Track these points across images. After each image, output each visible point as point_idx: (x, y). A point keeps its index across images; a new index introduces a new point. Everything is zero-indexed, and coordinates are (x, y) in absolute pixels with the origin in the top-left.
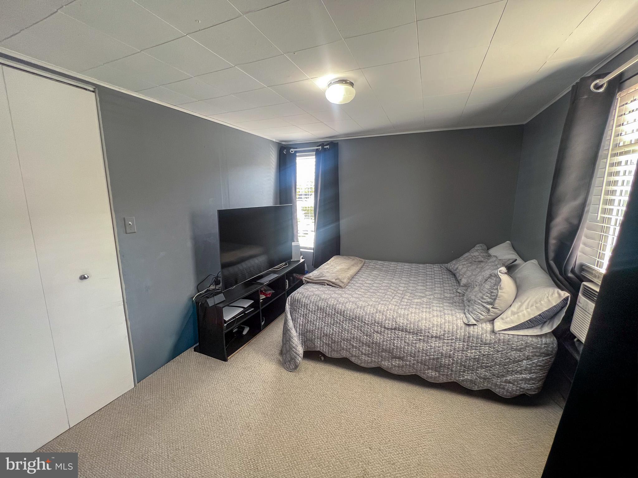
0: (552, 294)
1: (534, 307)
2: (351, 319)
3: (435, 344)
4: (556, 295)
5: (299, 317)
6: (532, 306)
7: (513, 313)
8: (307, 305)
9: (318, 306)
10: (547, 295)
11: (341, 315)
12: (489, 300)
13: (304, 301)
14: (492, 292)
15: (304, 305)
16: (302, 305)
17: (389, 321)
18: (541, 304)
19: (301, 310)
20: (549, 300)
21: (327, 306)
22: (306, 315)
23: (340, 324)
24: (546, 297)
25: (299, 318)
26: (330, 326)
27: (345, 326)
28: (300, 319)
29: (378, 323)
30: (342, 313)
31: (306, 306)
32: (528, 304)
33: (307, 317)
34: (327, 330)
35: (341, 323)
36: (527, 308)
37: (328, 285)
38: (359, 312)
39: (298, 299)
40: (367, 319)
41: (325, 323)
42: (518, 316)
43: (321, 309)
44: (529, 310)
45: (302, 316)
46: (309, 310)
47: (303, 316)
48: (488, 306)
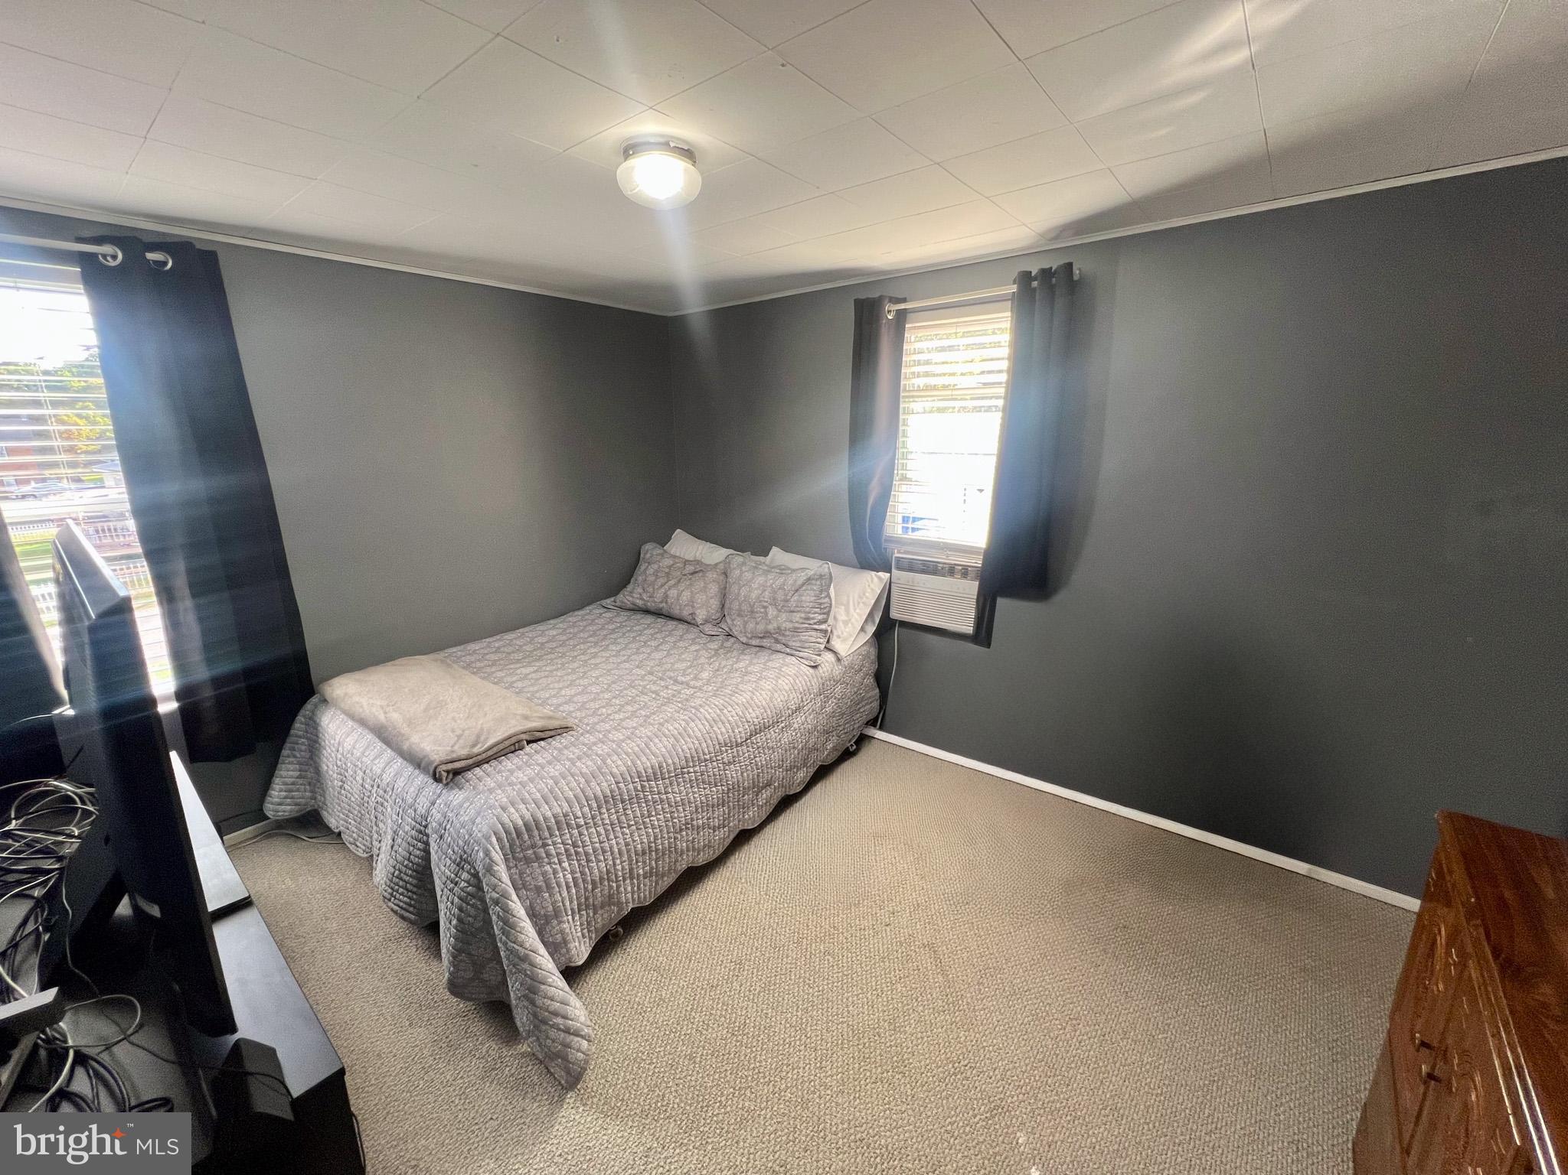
0: (872, 581)
1: (861, 605)
2: (680, 773)
3: (798, 721)
4: (876, 580)
5: (558, 866)
6: (859, 603)
7: (846, 623)
8: (565, 815)
9: (596, 798)
10: (867, 583)
11: (656, 779)
12: (820, 617)
13: (549, 814)
14: (821, 604)
15: (557, 823)
16: (549, 828)
17: (738, 727)
18: (867, 598)
19: (554, 844)
20: (872, 589)
21: (617, 783)
22: (575, 845)
23: (662, 801)
24: (867, 587)
25: (559, 870)
26: (644, 822)
27: (674, 797)
28: (564, 869)
29: (726, 745)
30: (657, 774)
31: (562, 823)
32: (854, 606)
33: (581, 850)
34: (641, 839)
35: (664, 797)
36: (855, 610)
37: (529, 742)
38: (687, 746)
39: (526, 825)
40: (706, 751)
41: (629, 826)
42: (852, 624)
43: (609, 800)
44: (858, 611)
45: (564, 858)
46: (578, 826)
47: (569, 856)
48: (823, 627)
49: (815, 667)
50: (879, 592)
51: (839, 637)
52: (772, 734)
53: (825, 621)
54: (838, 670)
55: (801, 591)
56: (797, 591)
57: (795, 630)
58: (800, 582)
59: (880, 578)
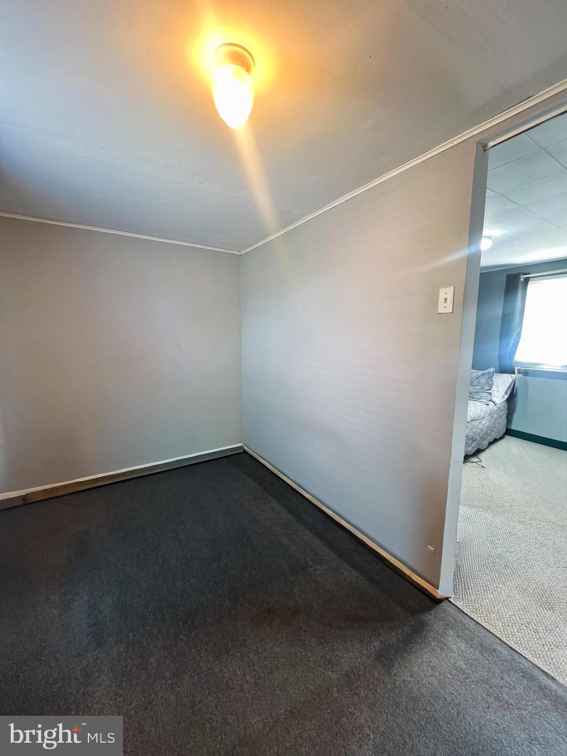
0: (508, 378)
1: (503, 386)
7: (497, 392)
12: (488, 388)
14: (488, 383)
18: (506, 383)
20: (508, 381)
24: (506, 379)
36: (501, 387)
42: (500, 392)
48: (489, 391)
49: (487, 405)
50: (511, 381)
51: (495, 396)
52: (476, 423)
53: (490, 390)
54: (495, 408)
55: (479, 379)
56: (477, 378)
57: (477, 392)
58: (478, 375)
59: (511, 376)
